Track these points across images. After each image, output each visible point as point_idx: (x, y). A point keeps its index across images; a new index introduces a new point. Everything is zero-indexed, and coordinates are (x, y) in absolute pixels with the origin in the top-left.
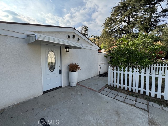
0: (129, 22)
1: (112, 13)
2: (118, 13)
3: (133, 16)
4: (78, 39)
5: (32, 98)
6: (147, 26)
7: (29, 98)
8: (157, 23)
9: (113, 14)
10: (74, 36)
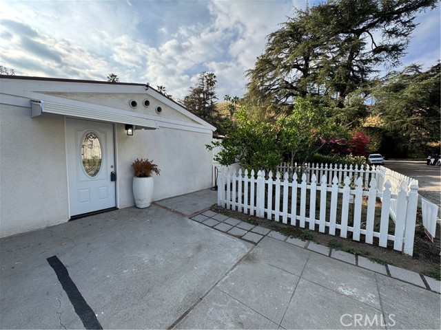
0: (305, 71)
1: (270, 46)
2: (280, 48)
3: (316, 56)
4: (159, 109)
5: (43, 227)
6: (341, 80)
7: (37, 227)
8: (366, 75)
9: (270, 49)
10: (147, 103)
